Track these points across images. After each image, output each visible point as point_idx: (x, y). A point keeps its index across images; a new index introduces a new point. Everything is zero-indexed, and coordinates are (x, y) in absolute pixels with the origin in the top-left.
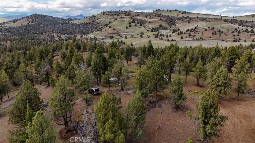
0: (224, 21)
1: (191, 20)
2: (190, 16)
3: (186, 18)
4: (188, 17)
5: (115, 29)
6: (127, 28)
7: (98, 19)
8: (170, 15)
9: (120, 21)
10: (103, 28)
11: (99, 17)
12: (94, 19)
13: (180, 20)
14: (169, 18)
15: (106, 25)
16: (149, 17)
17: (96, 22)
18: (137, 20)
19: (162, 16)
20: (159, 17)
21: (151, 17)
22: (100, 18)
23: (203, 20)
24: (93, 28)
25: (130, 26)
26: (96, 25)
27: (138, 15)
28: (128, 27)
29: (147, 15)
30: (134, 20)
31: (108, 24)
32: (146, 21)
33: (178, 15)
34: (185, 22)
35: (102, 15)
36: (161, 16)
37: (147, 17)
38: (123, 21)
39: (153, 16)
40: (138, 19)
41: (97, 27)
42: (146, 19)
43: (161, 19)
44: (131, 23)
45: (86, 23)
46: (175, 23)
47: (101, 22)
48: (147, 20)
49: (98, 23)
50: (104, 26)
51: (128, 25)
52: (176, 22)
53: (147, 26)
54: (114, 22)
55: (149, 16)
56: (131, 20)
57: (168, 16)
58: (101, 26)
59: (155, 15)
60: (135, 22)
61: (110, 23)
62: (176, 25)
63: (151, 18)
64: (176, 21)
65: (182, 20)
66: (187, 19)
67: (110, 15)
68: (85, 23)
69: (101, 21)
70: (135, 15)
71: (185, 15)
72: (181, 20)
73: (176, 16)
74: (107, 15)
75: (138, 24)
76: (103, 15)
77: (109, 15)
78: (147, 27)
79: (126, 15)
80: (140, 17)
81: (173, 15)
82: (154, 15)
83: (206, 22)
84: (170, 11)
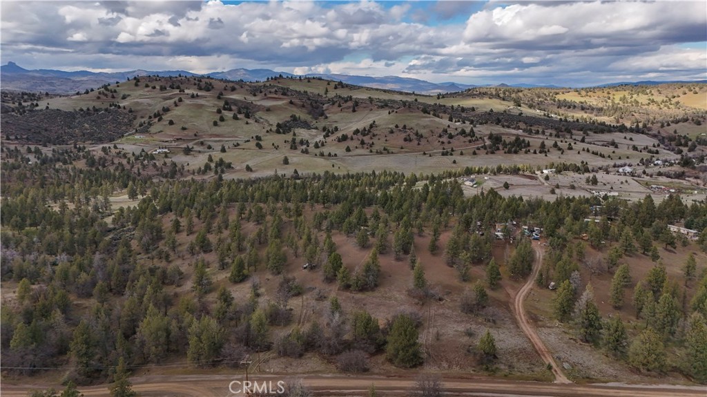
0: (422, 111)
1: (357, 105)
2: (357, 95)
3: (346, 101)
4: (351, 98)
5: (186, 126)
6: (215, 124)
7: (124, 98)
8: (309, 90)
9: (191, 105)
10: (150, 124)
11: (127, 93)
12: (113, 97)
13: (333, 104)
14: (309, 99)
15: (158, 116)
16: (260, 96)
17: (124, 108)
18: (235, 102)
19: (292, 95)
20: (285, 97)
21: (265, 95)
22: (129, 95)
23: (382, 107)
24: (120, 123)
25: (222, 119)
26: (127, 116)
27: (233, 89)
28: (219, 123)
29: (255, 90)
30: (227, 103)
31: (163, 114)
32: (256, 105)
33: (327, 91)
34: (346, 110)
35: (133, 87)
36: (289, 93)
37: (255, 95)
38: (201, 106)
39: (270, 92)
40: (235, 100)
41: (130, 121)
42: (255, 101)
43: (291, 103)
44: (223, 111)
45: (91, 108)
46: (325, 112)
47: (139, 108)
48: (259, 103)
49: (131, 111)
50: (150, 117)
51: (217, 117)
52: (326, 110)
53: (261, 118)
54: (177, 108)
55: (261, 92)
56: (221, 104)
57: (306, 92)
58: (142, 117)
59: (276, 91)
60: (230, 110)
61: (166, 110)
62: (328, 115)
63: (266, 98)
64: (325, 106)
65: (340, 106)
66: (350, 104)
67: (158, 87)
68: (88, 109)
69: (137, 103)
70: (225, 89)
71: (344, 93)
72: (337, 104)
73: (322, 92)
74: (147, 86)
75: (240, 112)
76: (136, 88)
77: (154, 88)
78: (262, 120)
79: (200, 89)
80: (238, 93)
81: (316, 92)
82: (273, 90)
83: (389, 113)
84: (306, 80)
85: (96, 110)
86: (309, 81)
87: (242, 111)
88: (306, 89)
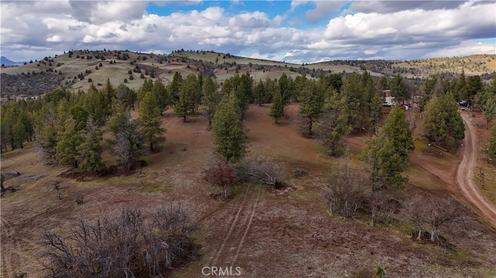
0: (290, 70)
1: (239, 68)
2: (238, 62)
3: (231, 66)
4: (235, 64)
5: (102, 83)
6: (126, 81)
7: (59, 65)
8: (204, 60)
9: (107, 68)
10: (74, 82)
11: (61, 62)
12: (50, 65)
13: (222, 68)
14: (203, 65)
15: (81, 77)
16: (165, 63)
17: (56, 71)
18: (144, 67)
19: (189, 62)
20: (185, 63)
21: (169, 62)
22: (63, 64)
23: (259, 69)
24: (50, 82)
25: (132, 78)
26: (57, 77)
27: (145, 59)
28: (129, 80)
29: (161, 59)
30: (137, 67)
31: (85, 75)
32: (161, 69)
33: (217, 60)
34: (231, 72)
35: (68, 58)
36: (188, 61)
37: (161, 63)
38: (117, 69)
39: (173, 60)
40: (145, 65)
41: (59, 80)
42: (161, 66)
43: (188, 67)
44: (133, 73)
45: (31, 73)
46: (215, 74)
47: (67, 71)
48: (163, 68)
49: (61, 74)
50: (75, 78)
51: (128, 77)
52: (215, 73)
53: (164, 78)
54: (97, 71)
55: (166, 61)
56: (133, 68)
57: (201, 61)
58: (69, 78)
59: (178, 60)
60: (140, 72)
61: (88, 72)
62: (217, 76)
63: (170, 64)
64: (215, 71)
65: (226, 69)
66: (234, 67)
67: (86, 58)
68: (29, 73)
69: (67, 68)
70: (138, 59)
71: (231, 61)
72: (224, 68)
73: (214, 61)
74: (78, 57)
75: (147, 74)
76: (70, 59)
77: (83, 58)
78: (164, 79)
79: (119, 59)
80: (147, 62)
81: (209, 61)
82: (176, 59)
83: (264, 72)
84: (202, 53)
85: (34, 74)
86: (204, 54)
87: (149, 73)
88: (201, 59)
